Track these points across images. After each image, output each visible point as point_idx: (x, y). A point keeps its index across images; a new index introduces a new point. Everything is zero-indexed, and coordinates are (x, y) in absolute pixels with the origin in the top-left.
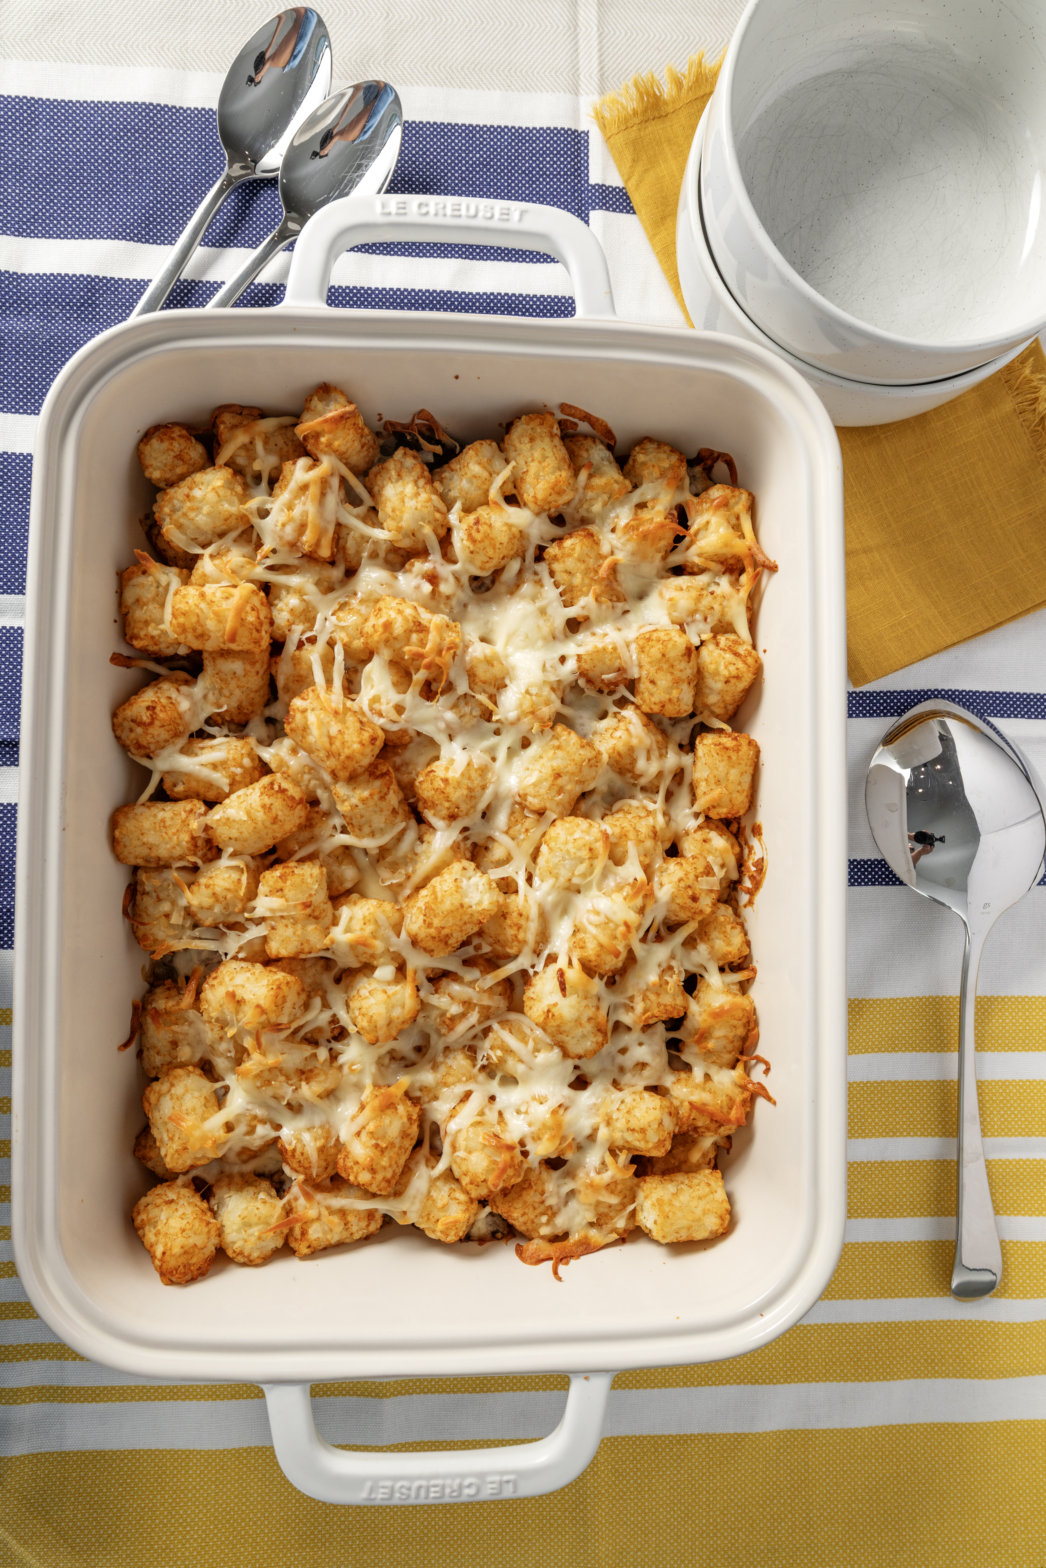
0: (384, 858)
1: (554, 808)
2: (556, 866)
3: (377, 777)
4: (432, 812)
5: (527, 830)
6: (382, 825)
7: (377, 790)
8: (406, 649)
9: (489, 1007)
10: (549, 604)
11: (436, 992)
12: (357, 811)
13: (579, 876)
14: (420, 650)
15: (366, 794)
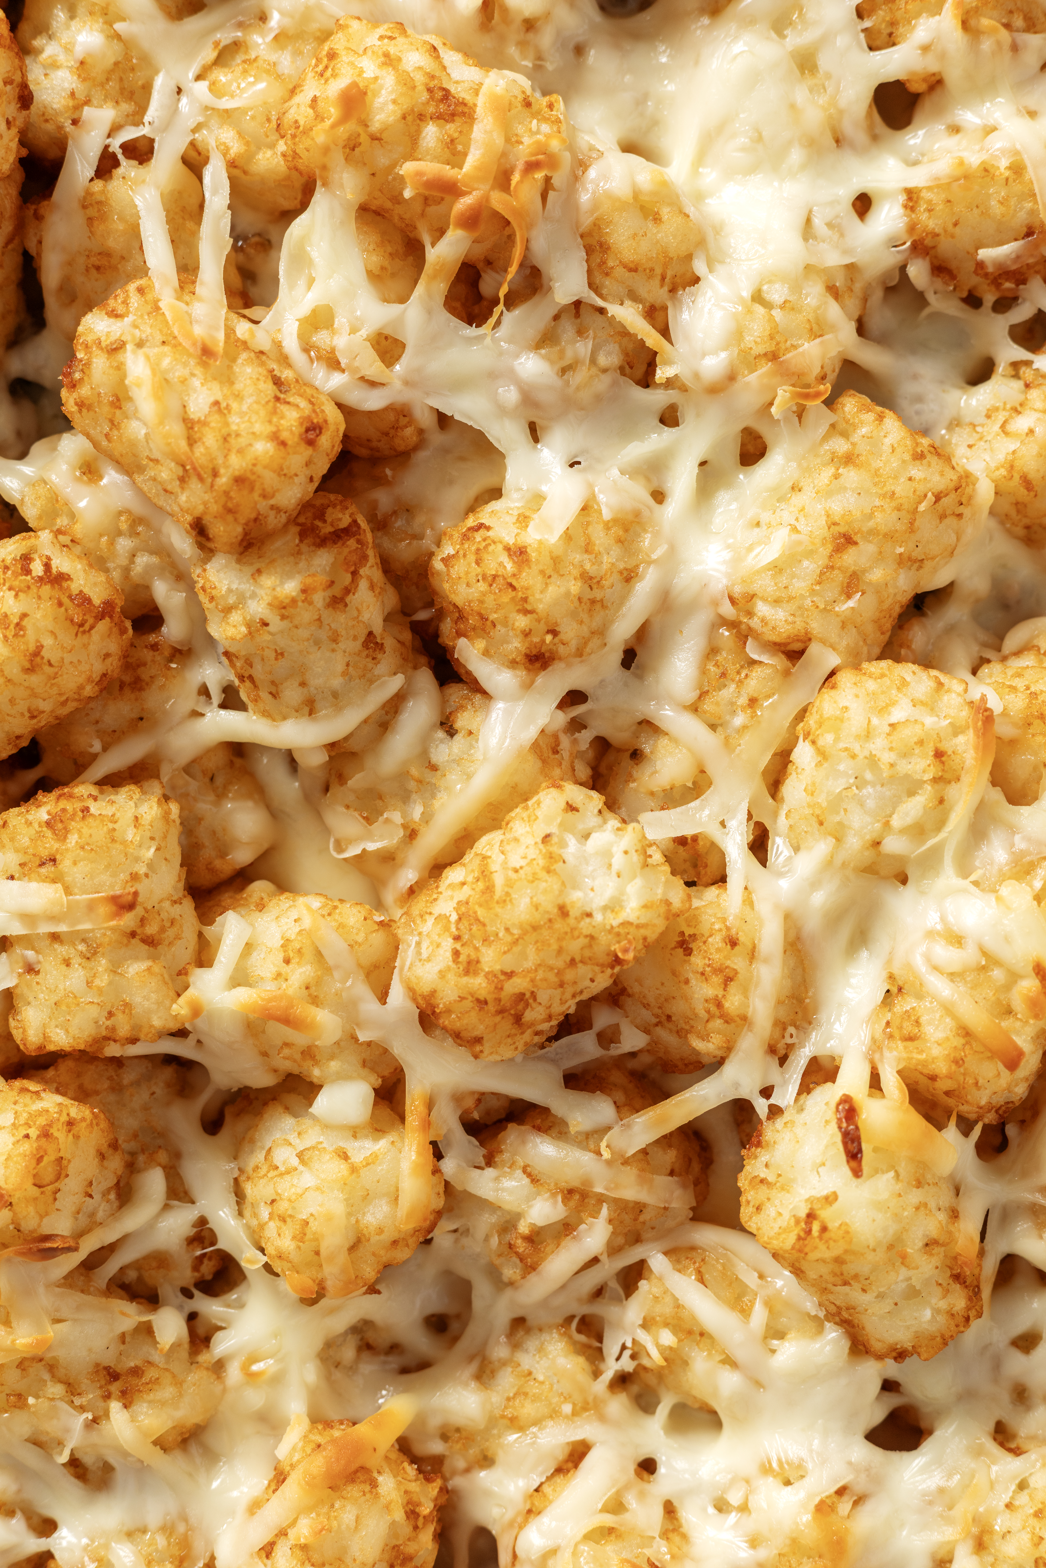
0: (342, 779)
1: (834, 638)
2: (837, 802)
3: (323, 542)
4: (481, 644)
5: (753, 702)
6: (337, 682)
7: (322, 579)
8: (408, 168)
9: (639, 1208)
10: (825, 39)
11: (489, 1161)
12: (264, 637)
13: (903, 831)
14: (449, 172)
15: (290, 587)
